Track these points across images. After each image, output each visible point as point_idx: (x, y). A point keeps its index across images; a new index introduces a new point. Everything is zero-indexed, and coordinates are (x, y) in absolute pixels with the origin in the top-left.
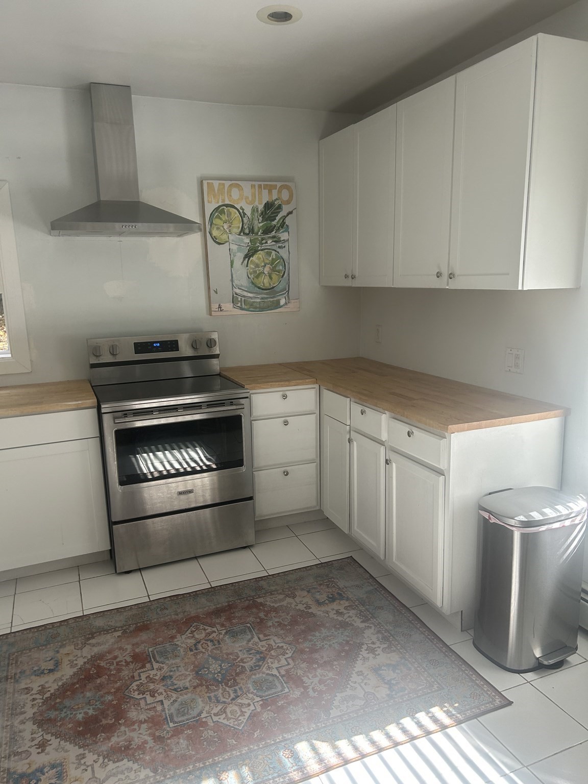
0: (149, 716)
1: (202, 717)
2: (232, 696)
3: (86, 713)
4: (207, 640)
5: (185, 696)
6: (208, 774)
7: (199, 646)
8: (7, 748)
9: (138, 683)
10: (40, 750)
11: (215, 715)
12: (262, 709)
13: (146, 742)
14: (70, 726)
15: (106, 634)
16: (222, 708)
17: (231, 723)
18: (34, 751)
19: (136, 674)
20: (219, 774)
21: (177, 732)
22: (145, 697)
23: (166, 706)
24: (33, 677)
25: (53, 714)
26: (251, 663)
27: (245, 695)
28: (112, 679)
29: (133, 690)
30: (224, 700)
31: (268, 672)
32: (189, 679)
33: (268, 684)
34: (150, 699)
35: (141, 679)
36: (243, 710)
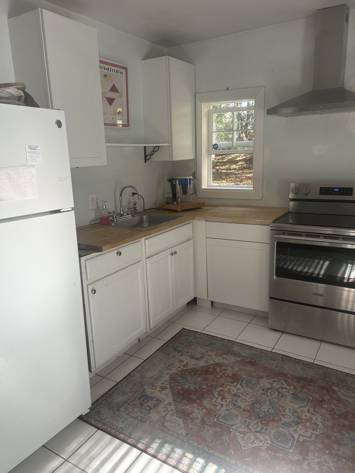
0: (211, 408)
1: (232, 427)
2: (258, 429)
3: (190, 387)
4: (277, 391)
5: (235, 411)
6: (205, 456)
7: (270, 391)
8: (153, 381)
9: (222, 388)
10: (160, 390)
11: (239, 432)
12: (266, 449)
13: (197, 418)
14: (179, 388)
15: (234, 356)
16: (246, 431)
17: (242, 442)
18: (159, 388)
19: (226, 384)
20: (209, 461)
21: (214, 425)
22: (218, 398)
23: (222, 409)
24: (188, 357)
25: (179, 378)
26: (287, 420)
27: (265, 435)
28: (214, 379)
29: (217, 390)
30: (251, 428)
31: (292, 432)
32: (246, 404)
33: (284, 439)
34: (219, 400)
35: (225, 388)
36: (255, 441)
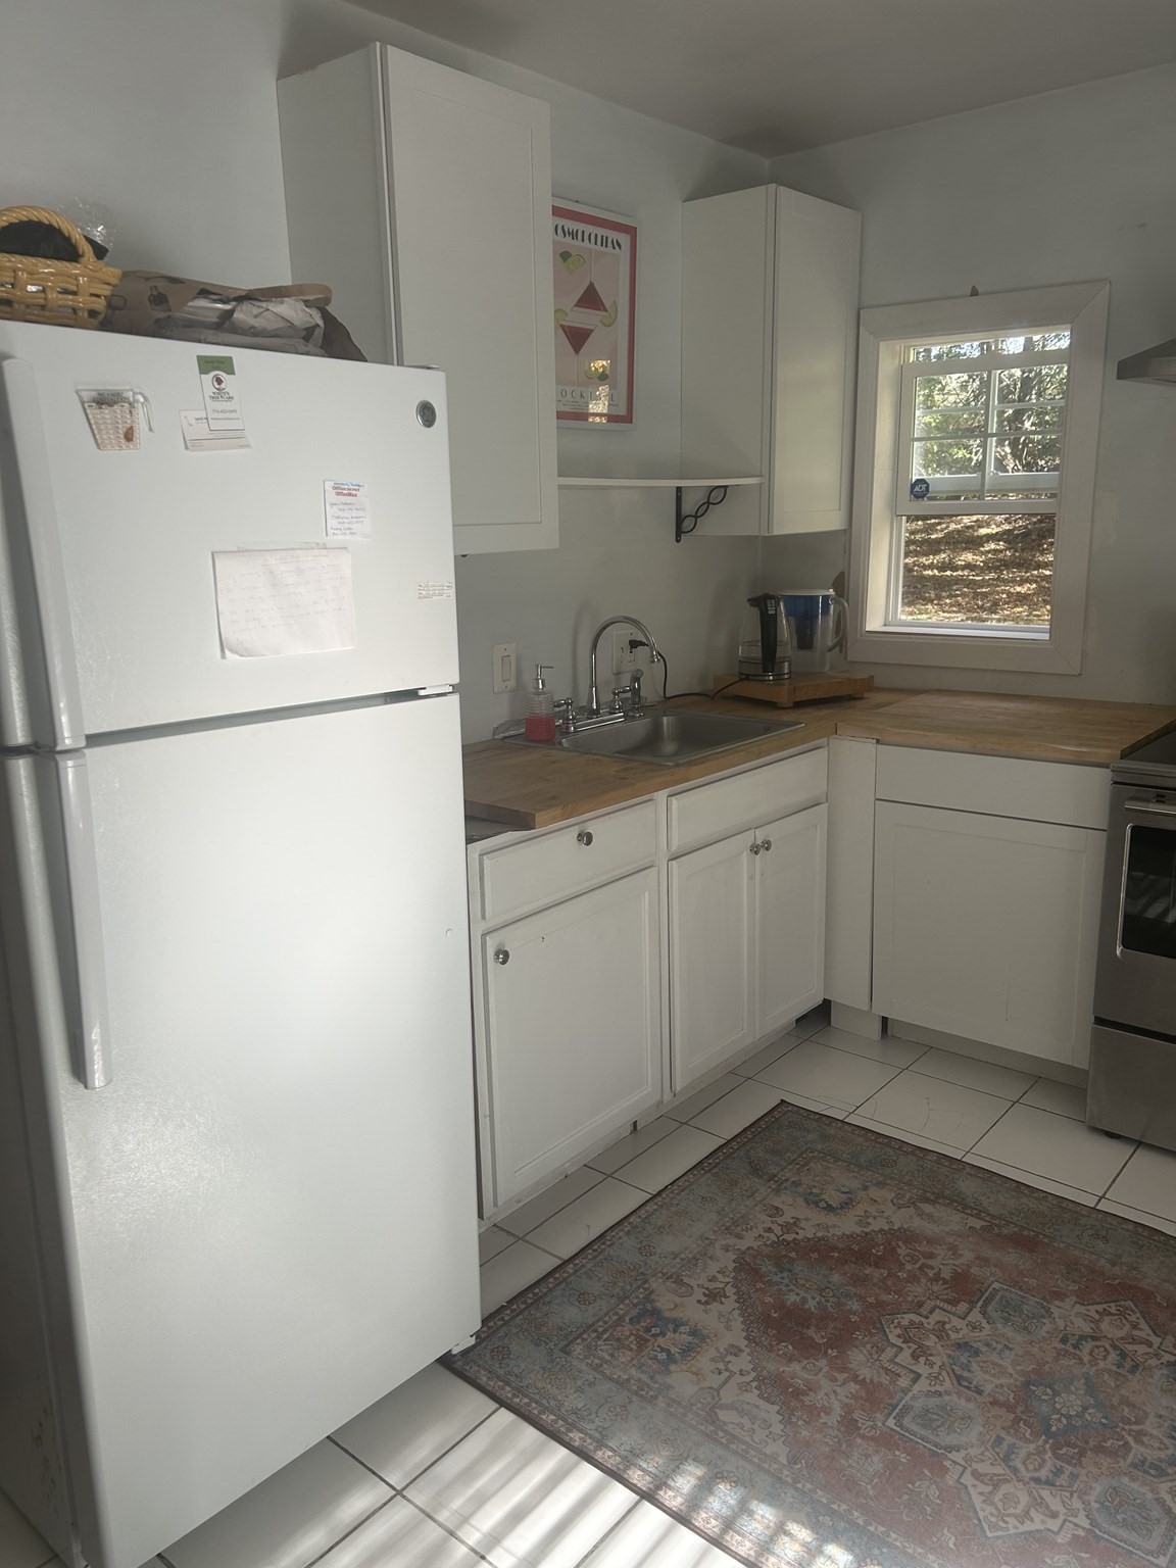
0: (876, 1380)
1: (950, 1455)
2: (1043, 1474)
3: (804, 1300)
4: (1115, 1347)
5: (963, 1402)
6: (854, 1542)
7: (1087, 1346)
8: (679, 1266)
9: (916, 1318)
10: (704, 1299)
11: (976, 1475)
12: (1069, 1544)
13: (827, 1411)
14: (768, 1299)
15: (958, 1210)
16: (999, 1475)
17: (984, 1511)
18: (699, 1294)
19: (929, 1304)
20: (868, 1560)
21: (886, 1441)
22: (901, 1349)
23: (916, 1388)
24: (800, 1200)
25: (767, 1267)
26: (1151, 1455)
27: (1068, 1494)
28: (889, 1283)
29: (899, 1323)
30: (1020, 1466)
31: (1168, 1498)
32: (1003, 1381)
33: (1137, 1516)
34: (905, 1357)
35: (927, 1318)
36: (1033, 1513)
